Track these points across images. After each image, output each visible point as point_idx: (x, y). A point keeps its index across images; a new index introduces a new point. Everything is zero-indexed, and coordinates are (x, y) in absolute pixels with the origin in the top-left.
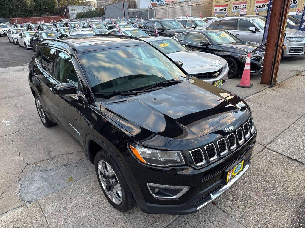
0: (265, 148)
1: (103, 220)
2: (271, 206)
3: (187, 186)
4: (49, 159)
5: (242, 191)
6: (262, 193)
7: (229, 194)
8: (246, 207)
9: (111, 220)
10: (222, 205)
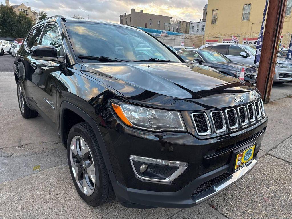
0: (267, 154)
1: (68, 215)
2: (285, 214)
3: (186, 163)
4: (18, 147)
5: (246, 195)
6: (271, 199)
7: (231, 197)
8: (253, 213)
9: (78, 216)
10: (222, 208)
